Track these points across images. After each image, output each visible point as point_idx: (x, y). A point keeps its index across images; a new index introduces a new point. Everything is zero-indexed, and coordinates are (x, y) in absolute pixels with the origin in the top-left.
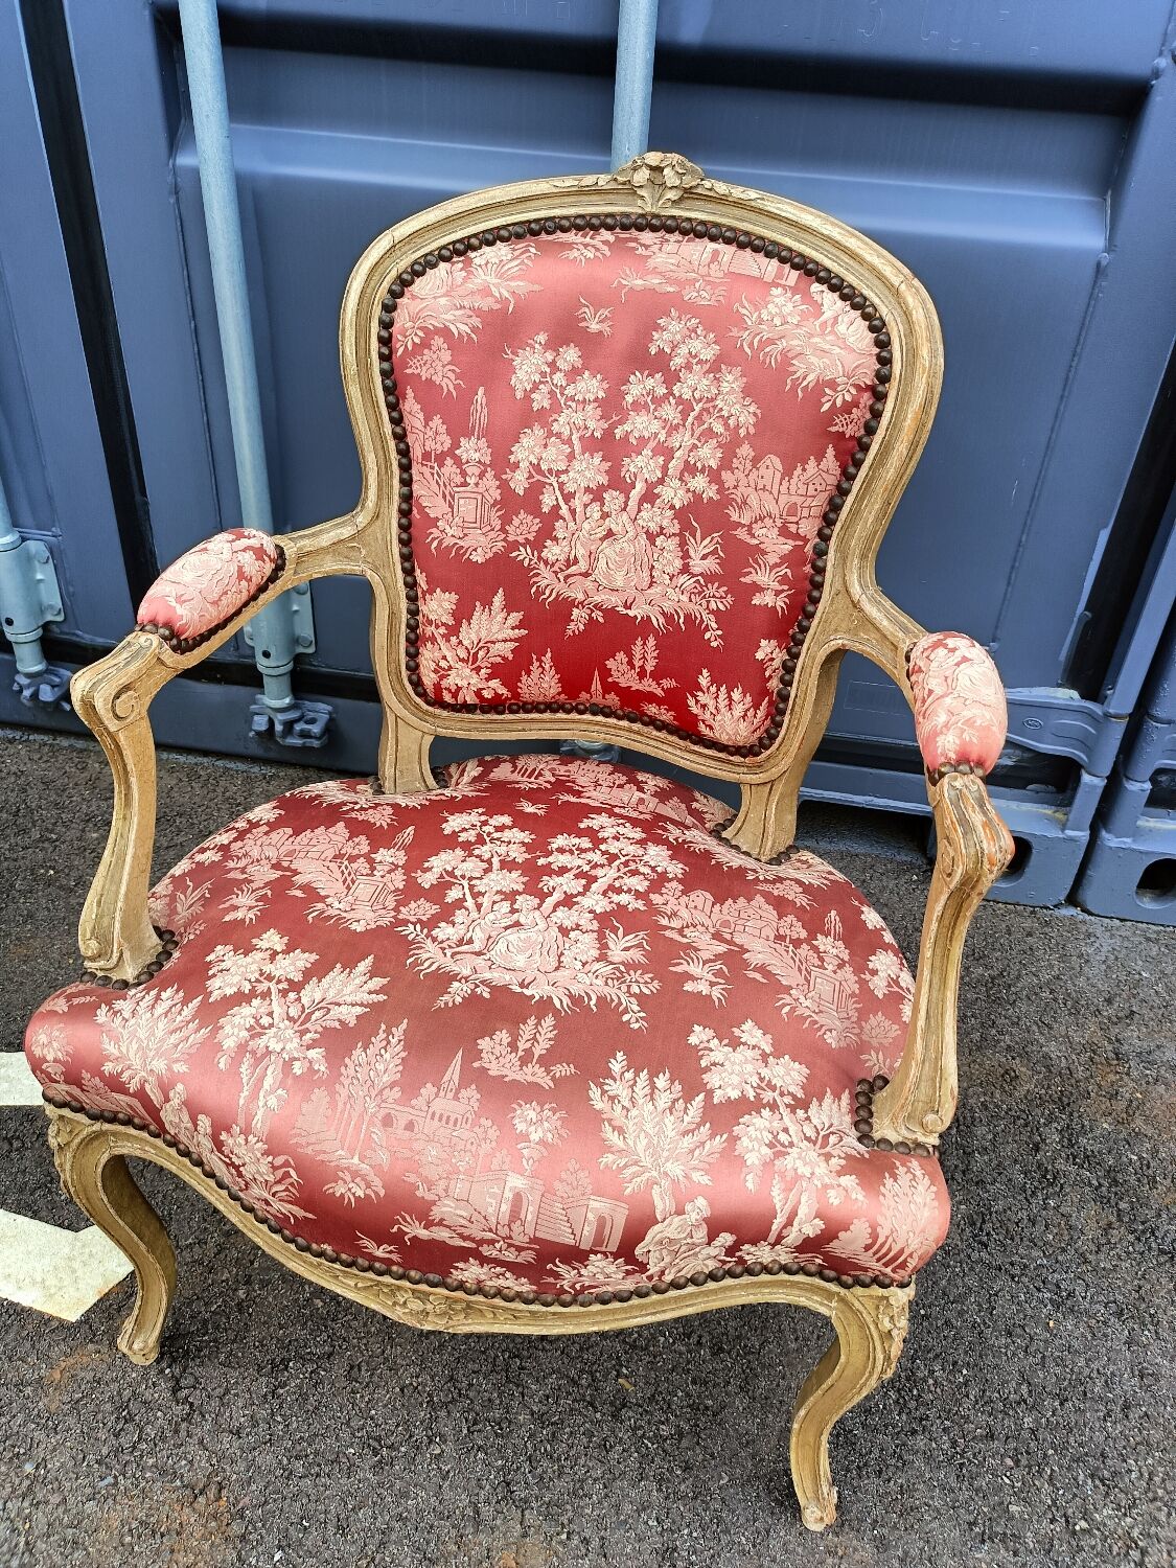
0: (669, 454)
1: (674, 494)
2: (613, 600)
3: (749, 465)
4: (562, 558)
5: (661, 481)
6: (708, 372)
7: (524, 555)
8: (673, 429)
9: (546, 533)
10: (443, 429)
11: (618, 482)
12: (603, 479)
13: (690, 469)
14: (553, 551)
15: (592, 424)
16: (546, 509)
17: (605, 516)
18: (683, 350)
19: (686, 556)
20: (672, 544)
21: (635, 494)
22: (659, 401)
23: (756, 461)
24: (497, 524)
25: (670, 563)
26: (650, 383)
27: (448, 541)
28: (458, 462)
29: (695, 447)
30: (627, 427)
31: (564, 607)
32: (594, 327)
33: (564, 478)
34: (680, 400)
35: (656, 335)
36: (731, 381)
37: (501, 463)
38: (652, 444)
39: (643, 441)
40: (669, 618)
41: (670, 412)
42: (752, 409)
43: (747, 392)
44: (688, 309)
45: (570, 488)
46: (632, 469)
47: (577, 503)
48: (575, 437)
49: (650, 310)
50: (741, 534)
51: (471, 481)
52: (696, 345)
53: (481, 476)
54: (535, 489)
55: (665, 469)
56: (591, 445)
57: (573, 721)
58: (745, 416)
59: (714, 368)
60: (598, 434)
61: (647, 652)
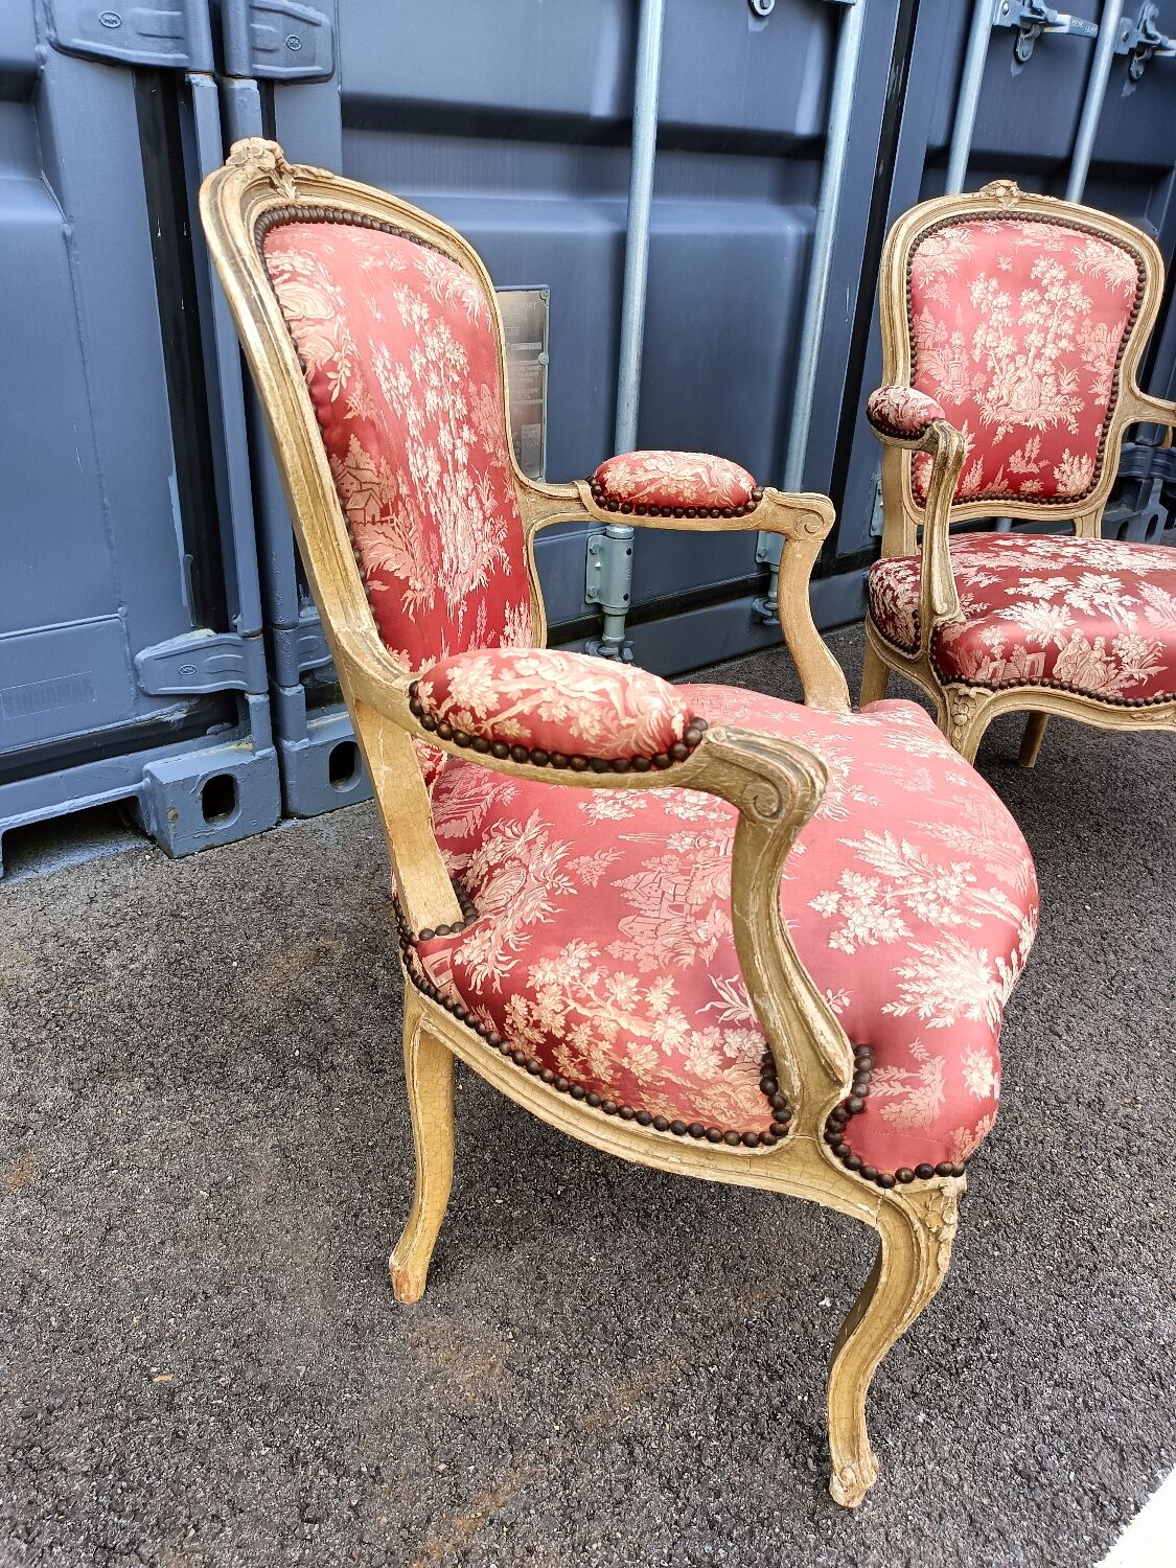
0: (1046, 330)
1: (1051, 352)
2: (1017, 418)
3: (1090, 330)
4: (996, 397)
5: (1044, 346)
6: (1063, 285)
7: (979, 397)
8: (1047, 317)
9: (989, 384)
10: (944, 327)
11: (1023, 350)
12: (1014, 349)
13: (1058, 337)
14: (992, 394)
15: (1007, 320)
16: (989, 370)
17: (1017, 369)
18: (1048, 275)
19: (1059, 385)
20: (1050, 380)
21: (1031, 355)
22: (1037, 304)
23: (1093, 328)
24: (967, 380)
25: (1050, 391)
26: (1031, 295)
27: (946, 393)
28: (951, 347)
29: (1060, 324)
30: (1024, 319)
31: (996, 425)
32: (1004, 267)
33: (997, 350)
34: (1049, 302)
35: (1033, 269)
36: (1075, 288)
37: (969, 346)
38: (1037, 327)
39: (1032, 326)
40: (1049, 423)
41: (1044, 309)
42: (1088, 301)
43: (1084, 293)
44: (1048, 254)
45: (1000, 355)
46: (1029, 341)
47: (1003, 364)
48: (1000, 326)
49: (1029, 257)
50: (1088, 367)
51: (956, 356)
52: (1054, 272)
53: (961, 353)
54: (985, 357)
55: (1045, 338)
56: (1007, 331)
57: (976, 506)
58: (1085, 305)
59: (1065, 283)
60: (1010, 325)
61: (1033, 447)
